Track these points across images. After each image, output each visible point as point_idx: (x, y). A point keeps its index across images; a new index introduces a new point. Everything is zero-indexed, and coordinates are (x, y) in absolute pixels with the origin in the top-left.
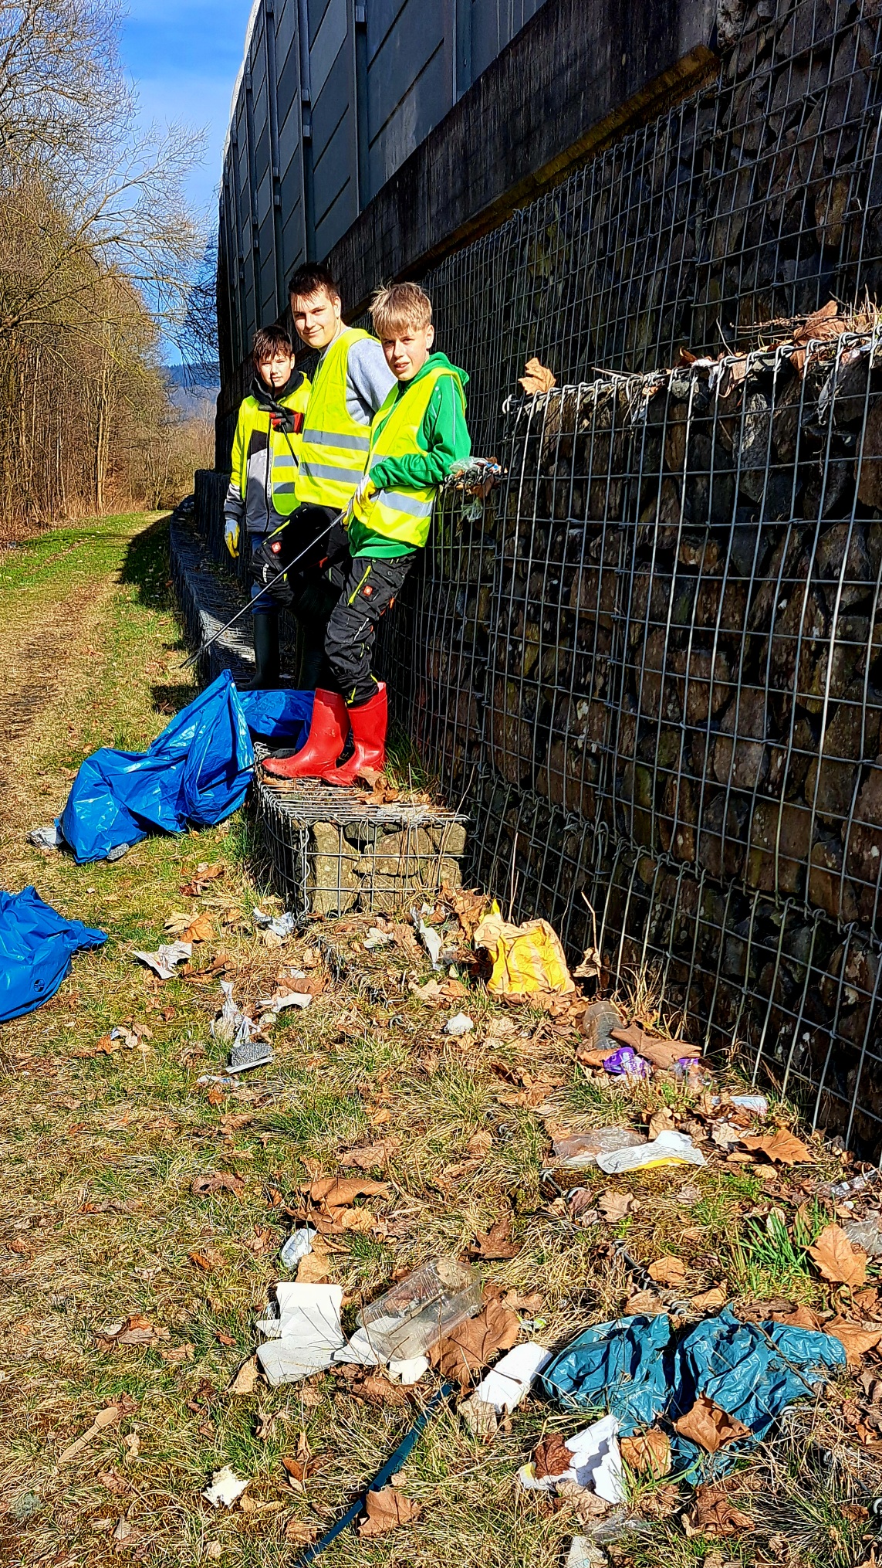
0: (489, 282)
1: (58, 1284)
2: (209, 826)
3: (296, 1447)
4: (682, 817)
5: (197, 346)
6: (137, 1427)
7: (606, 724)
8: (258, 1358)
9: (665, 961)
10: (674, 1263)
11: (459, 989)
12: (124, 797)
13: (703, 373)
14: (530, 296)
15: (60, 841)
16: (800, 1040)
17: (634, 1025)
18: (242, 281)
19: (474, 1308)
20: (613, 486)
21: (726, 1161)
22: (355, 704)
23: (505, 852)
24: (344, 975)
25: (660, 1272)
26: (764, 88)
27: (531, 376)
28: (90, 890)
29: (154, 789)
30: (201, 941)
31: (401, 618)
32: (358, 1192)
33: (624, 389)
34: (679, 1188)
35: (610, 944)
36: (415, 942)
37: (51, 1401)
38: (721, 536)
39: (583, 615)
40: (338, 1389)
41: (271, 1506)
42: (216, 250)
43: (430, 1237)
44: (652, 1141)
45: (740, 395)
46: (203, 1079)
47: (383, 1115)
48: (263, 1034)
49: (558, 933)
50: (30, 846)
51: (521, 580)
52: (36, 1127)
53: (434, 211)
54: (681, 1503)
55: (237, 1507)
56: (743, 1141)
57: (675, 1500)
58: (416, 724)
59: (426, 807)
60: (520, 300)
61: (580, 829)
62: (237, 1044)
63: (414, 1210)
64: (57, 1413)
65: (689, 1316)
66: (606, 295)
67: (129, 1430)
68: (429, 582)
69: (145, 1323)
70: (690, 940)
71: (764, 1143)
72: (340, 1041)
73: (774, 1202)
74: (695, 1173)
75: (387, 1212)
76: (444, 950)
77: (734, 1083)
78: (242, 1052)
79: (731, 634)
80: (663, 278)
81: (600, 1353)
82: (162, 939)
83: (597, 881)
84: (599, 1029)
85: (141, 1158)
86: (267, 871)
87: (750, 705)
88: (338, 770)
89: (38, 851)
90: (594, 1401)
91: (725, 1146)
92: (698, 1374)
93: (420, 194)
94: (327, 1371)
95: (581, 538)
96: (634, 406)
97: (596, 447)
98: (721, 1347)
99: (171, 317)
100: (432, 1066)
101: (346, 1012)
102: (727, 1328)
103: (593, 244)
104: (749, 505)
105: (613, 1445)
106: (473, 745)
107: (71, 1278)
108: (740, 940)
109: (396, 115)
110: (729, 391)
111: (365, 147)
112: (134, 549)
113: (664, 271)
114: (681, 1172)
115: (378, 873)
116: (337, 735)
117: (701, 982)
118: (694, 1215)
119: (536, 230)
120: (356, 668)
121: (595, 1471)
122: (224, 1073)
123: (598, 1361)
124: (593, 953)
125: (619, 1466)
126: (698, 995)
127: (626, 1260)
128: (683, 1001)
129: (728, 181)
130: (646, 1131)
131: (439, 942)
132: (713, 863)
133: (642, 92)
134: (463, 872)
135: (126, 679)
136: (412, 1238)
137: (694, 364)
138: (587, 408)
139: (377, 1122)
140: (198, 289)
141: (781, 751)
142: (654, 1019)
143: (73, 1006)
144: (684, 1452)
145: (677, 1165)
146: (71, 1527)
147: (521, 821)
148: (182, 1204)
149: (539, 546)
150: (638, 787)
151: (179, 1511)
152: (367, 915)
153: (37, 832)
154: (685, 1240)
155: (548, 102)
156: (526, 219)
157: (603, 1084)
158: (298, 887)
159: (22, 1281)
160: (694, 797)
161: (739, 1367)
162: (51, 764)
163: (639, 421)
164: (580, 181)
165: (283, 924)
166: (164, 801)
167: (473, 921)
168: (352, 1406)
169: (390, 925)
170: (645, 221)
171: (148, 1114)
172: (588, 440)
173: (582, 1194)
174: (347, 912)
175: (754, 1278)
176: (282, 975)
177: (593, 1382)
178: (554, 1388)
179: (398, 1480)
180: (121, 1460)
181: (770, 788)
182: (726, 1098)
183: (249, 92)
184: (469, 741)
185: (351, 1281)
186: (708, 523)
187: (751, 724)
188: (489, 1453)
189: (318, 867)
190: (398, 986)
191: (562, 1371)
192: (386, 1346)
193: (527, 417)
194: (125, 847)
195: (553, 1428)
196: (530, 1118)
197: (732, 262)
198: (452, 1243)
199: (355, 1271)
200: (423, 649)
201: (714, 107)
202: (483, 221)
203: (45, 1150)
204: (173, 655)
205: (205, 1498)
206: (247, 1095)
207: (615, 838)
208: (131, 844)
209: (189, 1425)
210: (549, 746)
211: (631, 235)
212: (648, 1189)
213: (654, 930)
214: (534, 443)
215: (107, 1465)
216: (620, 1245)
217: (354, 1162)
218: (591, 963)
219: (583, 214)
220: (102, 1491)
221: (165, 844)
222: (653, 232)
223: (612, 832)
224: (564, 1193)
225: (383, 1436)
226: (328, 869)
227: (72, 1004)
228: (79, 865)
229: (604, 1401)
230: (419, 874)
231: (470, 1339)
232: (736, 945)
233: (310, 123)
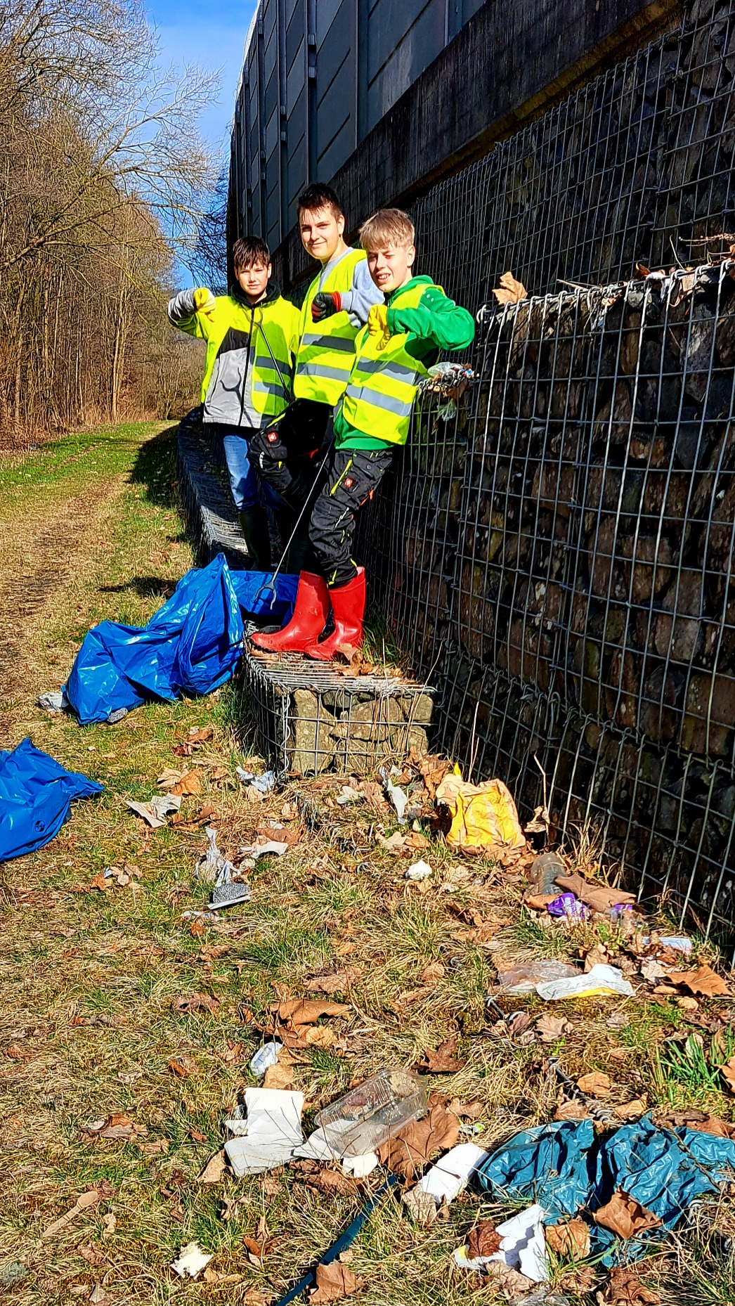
0: (471, 207)
1: (48, 1086)
2: (201, 695)
3: (256, 1229)
4: (625, 687)
5: (207, 269)
6: (114, 1208)
7: (561, 605)
8: (225, 1153)
9: (606, 818)
10: (601, 1077)
11: (422, 841)
12: (123, 666)
13: (656, 285)
14: (507, 221)
15: (65, 705)
16: (723, 888)
17: (576, 874)
18: (250, 210)
19: (420, 1112)
20: (573, 389)
21: (653, 993)
22: (336, 585)
23: (467, 721)
24: (317, 827)
25: (588, 1085)
26: (722, 33)
27: (505, 288)
28: (90, 748)
29: (151, 660)
30: (190, 794)
31: (382, 509)
32: (321, 1011)
33: (585, 300)
34: (609, 1014)
35: (558, 803)
36: (383, 799)
37: (38, 1185)
38: (667, 432)
39: (543, 505)
40: (296, 1180)
41: (232, 1278)
42: (227, 182)
43: (384, 1053)
44: (587, 973)
45: (688, 305)
46: (187, 914)
47: (347, 947)
48: (242, 876)
49: (512, 793)
50: (38, 709)
51: (489, 473)
52: (34, 952)
53: (423, 143)
54: (596, 1283)
55: (201, 1278)
56: (669, 976)
57: (592, 1280)
58: (391, 605)
59: (398, 679)
60: (498, 225)
61: (535, 699)
62: (218, 884)
63: (371, 1029)
64: (43, 1194)
65: (611, 1122)
66: (575, 220)
67: (108, 1211)
68: (407, 477)
69: (125, 1120)
70: (629, 798)
71: (688, 978)
72: (312, 883)
73: (694, 1029)
74: (624, 1002)
75: (348, 1030)
76: (409, 807)
77: (662, 925)
78: (223, 891)
79: (674, 521)
80: (627, 204)
81: (530, 1153)
82: (155, 792)
83: (549, 745)
84: (546, 876)
85: (126, 978)
86: (251, 736)
87: (689, 586)
88: (320, 645)
89: (44, 713)
90: (523, 1194)
91: (653, 980)
92: (617, 1171)
93: (412, 128)
94: (287, 1165)
95: (544, 434)
96: (594, 316)
97: (559, 352)
98: (638, 1148)
99: (184, 243)
100: (393, 905)
101: (318, 859)
102: (645, 1133)
103: (565, 174)
104: (693, 405)
105: (539, 1231)
106: (443, 623)
107: (61, 1080)
108: (673, 798)
109: (394, 57)
110: (678, 301)
111: (364, 86)
112: (144, 454)
113: (628, 197)
114: (612, 1001)
115: (352, 738)
116: (319, 614)
117: (638, 836)
118: (621, 1037)
119: (515, 162)
120: (336, 553)
121: (522, 1253)
122: (206, 909)
123: (529, 1158)
124: (543, 811)
125: (543, 1249)
126: (635, 849)
127: (557, 1073)
128: (621, 854)
129: (688, 116)
130: (582, 965)
131: (406, 800)
132: (652, 729)
133: (613, 36)
134: (429, 739)
135: (131, 566)
136: (368, 1052)
137: (648, 277)
138: (552, 317)
139: (341, 953)
140: (209, 217)
141: (715, 627)
142: (595, 869)
143: (72, 848)
144: (601, 1239)
145: (608, 995)
146: (52, 1292)
147: (483, 693)
148: (163, 1019)
149: (506, 443)
150: (587, 660)
151: (150, 1279)
152: (341, 776)
153: (44, 696)
154: (612, 1059)
155: (529, 43)
156: (506, 151)
157: (546, 923)
158: (279, 748)
159: (16, 1082)
160: (637, 669)
161: (654, 1166)
162: (61, 638)
163: (598, 329)
164: (556, 116)
165: (264, 782)
166: (161, 669)
167: (436, 783)
168: (307, 1194)
169: (362, 784)
170: (612, 153)
171: (134, 942)
172: (552, 346)
173: (522, 1017)
174: (323, 772)
175: (671, 1092)
176: (262, 825)
177: (523, 1177)
178: (489, 1182)
179: (346, 1257)
180: (99, 1236)
181: (704, 661)
182: (655, 939)
183: (261, 37)
184: (438, 620)
185: (313, 1087)
186: (656, 421)
187: (689, 602)
188: (427, 1237)
189: (298, 730)
190: (366, 838)
191: (496, 1168)
192: (341, 1145)
193: (499, 325)
194: (124, 711)
195: (486, 1216)
196: (479, 952)
197: (689, 190)
198: (404, 1058)
199: (316, 1081)
200: (400, 537)
201: (677, 50)
202: (469, 153)
203: (41, 972)
204: (176, 546)
205: (173, 1270)
206: (225, 928)
207: (566, 707)
208: (130, 709)
209: (162, 1208)
210: (509, 624)
211: (599, 165)
212: (581, 1014)
213: (597, 790)
214: (504, 348)
215: (85, 1240)
216: (554, 1061)
217: (320, 987)
218: (541, 820)
219: (558, 147)
220: (82, 1263)
221: (160, 709)
222: (619, 163)
223: (563, 702)
224: (506, 1016)
225: (335, 1220)
226: (306, 732)
227: (70, 845)
228: (81, 726)
229: (532, 1193)
230: (389, 740)
231: (415, 1139)
232: (670, 802)
233: (316, 65)
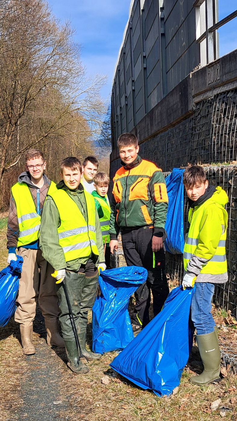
18: (117, 122)
26: (199, 120)
53: (156, 123)
80: (188, 149)
109: (152, 93)
111: (146, 98)
129: (195, 134)
155: (173, 110)
202: (164, 129)
222: (186, 140)
226: (121, 264)
233: (134, 86)
